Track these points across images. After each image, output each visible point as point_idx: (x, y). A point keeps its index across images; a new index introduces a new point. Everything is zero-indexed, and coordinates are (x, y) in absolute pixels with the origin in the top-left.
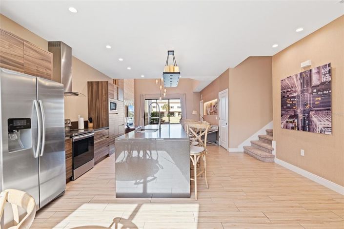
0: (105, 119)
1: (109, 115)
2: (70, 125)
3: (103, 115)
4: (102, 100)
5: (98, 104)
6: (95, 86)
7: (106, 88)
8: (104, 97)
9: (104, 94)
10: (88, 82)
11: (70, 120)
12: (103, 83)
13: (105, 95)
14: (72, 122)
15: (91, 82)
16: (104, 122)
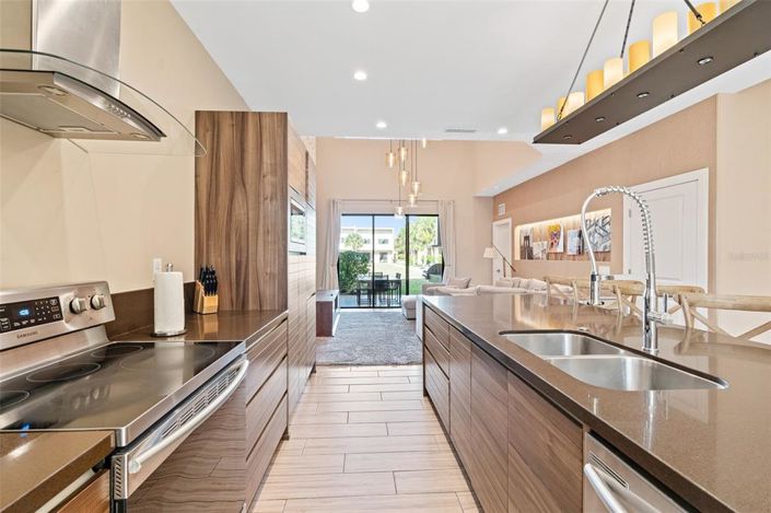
0: (272, 275)
1: (291, 258)
2: (107, 315)
3: (262, 260)
4: (258, 195)
5: (239, 211)
6: (227, 133)
7: (279, 145)
8: (269, 178)
9: (266, 167)
10: (198, 113)
11: (105, 285)
12: (266, 121)
13: (274, 173)
14: (114, 297)
15: (212, 114)
16: (269, 290)
